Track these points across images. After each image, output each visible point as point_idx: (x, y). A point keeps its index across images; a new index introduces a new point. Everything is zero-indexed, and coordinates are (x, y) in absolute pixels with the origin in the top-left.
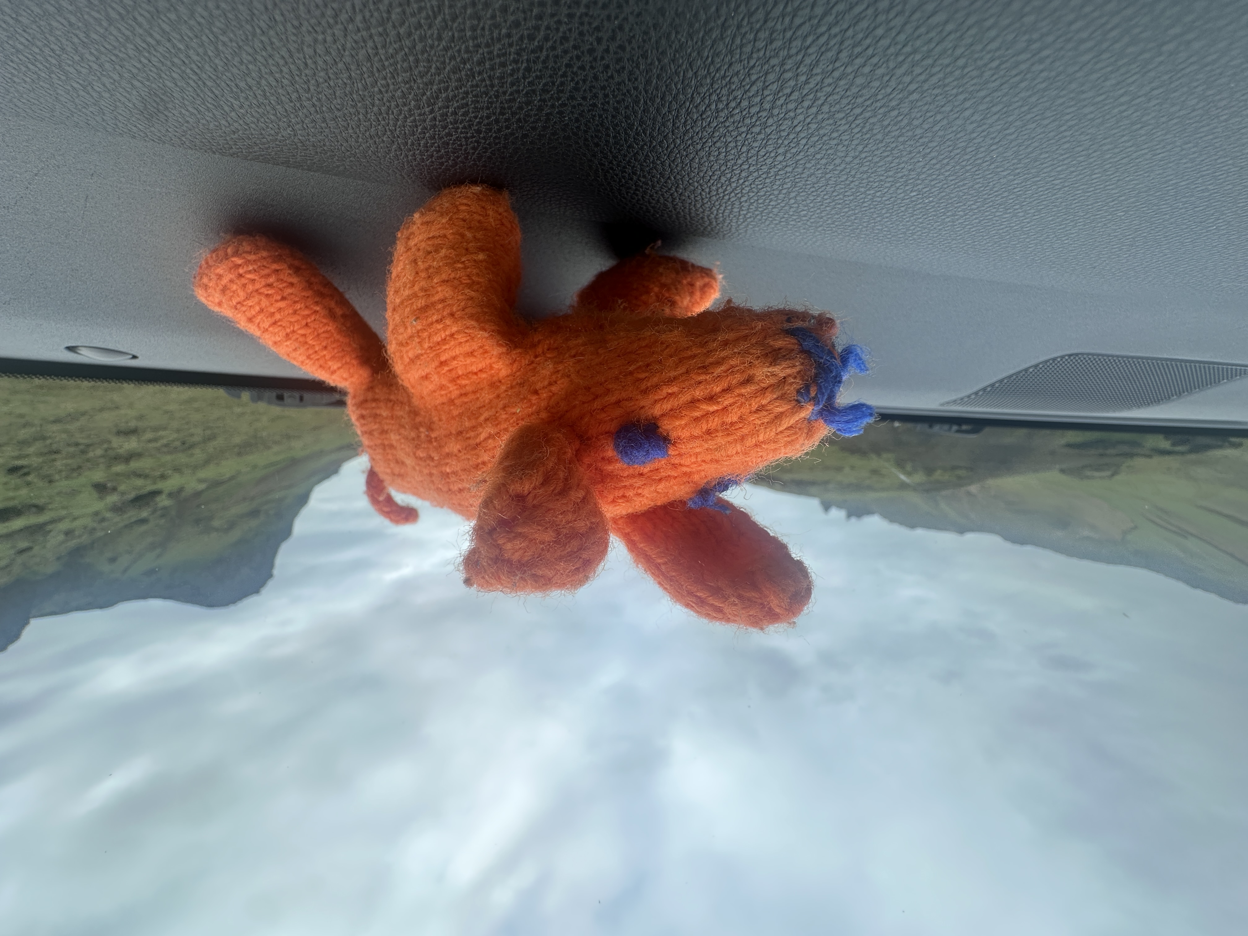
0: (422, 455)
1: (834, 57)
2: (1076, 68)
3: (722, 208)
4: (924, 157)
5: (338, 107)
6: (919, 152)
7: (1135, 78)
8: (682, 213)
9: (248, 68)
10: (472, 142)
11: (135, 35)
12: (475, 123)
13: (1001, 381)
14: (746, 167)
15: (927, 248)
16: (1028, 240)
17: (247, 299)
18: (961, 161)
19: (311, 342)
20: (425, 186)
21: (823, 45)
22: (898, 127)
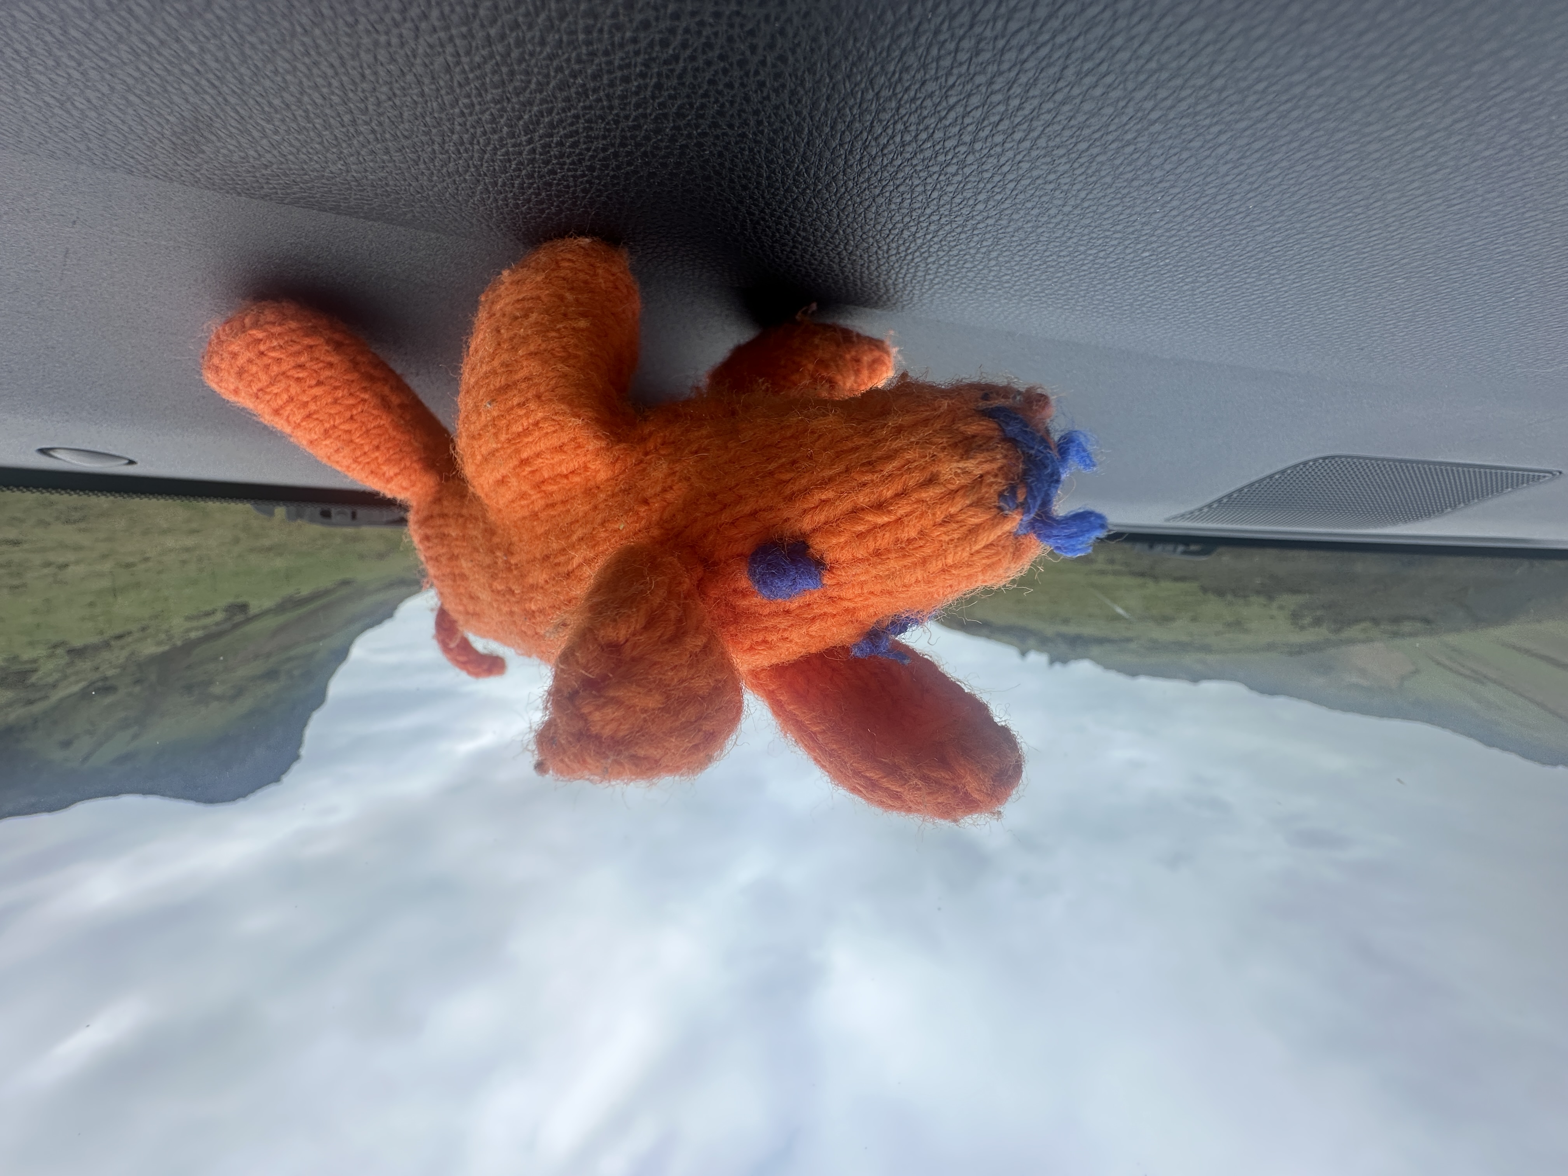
0: (499, 588)
1: (1057, 76)
2: (1364, 92)
3: (903, 271)
4: (1163, 206)
5: (406, 133)
6: (1157, 201)
7: (1435, 106)
8: (852, 278)
9: (285, 81)
10: (582, 182)
11: (130, 32)
12: (587, 158)
13: (1240, 490)
14: (935, 218)
15: (1159, 323)
16: (1283, 314)
17: (271, 384)
18: (1209, 211)
19: (357, 441)
20: (519, 240)
21: (1044, 58)
22: (1132, 167)
